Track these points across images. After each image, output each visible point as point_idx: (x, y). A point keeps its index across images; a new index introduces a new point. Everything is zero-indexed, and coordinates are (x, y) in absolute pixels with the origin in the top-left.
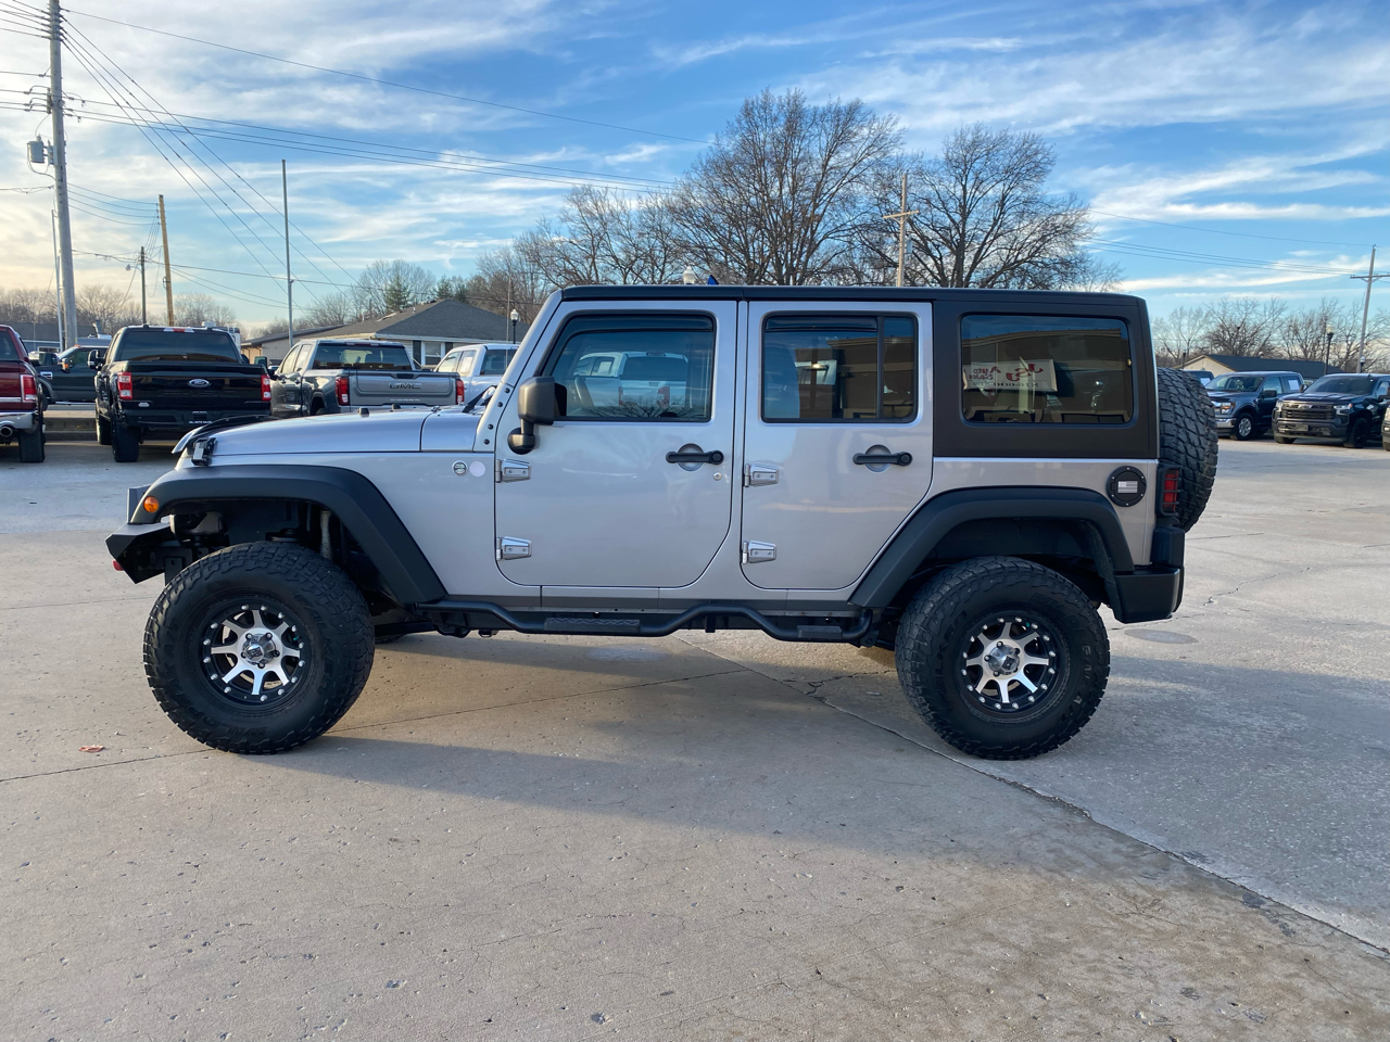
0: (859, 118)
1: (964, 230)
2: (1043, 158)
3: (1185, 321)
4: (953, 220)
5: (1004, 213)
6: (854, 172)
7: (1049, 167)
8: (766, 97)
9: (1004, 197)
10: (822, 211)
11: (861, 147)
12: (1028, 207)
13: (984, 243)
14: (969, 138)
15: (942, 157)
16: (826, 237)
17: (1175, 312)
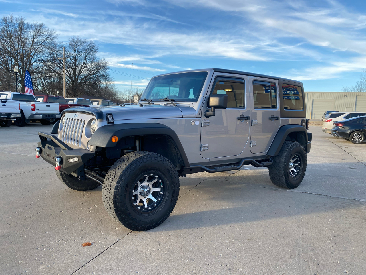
0: (43, 29)
1: (76, 64)
2: (96, 48)
3: (127, 92)
4: (72, 62)
5: (87, 61)
6: (43, 44)
7: (98, 50)
8: (12, 17)
9: (86, 57)
10: (33, 54)
11: (45, 37)
12: (93, 60)
13: (81, 69)
14: (76, 40)
15: (68, 43)
16: (35, 62)
17: (125, 90)
